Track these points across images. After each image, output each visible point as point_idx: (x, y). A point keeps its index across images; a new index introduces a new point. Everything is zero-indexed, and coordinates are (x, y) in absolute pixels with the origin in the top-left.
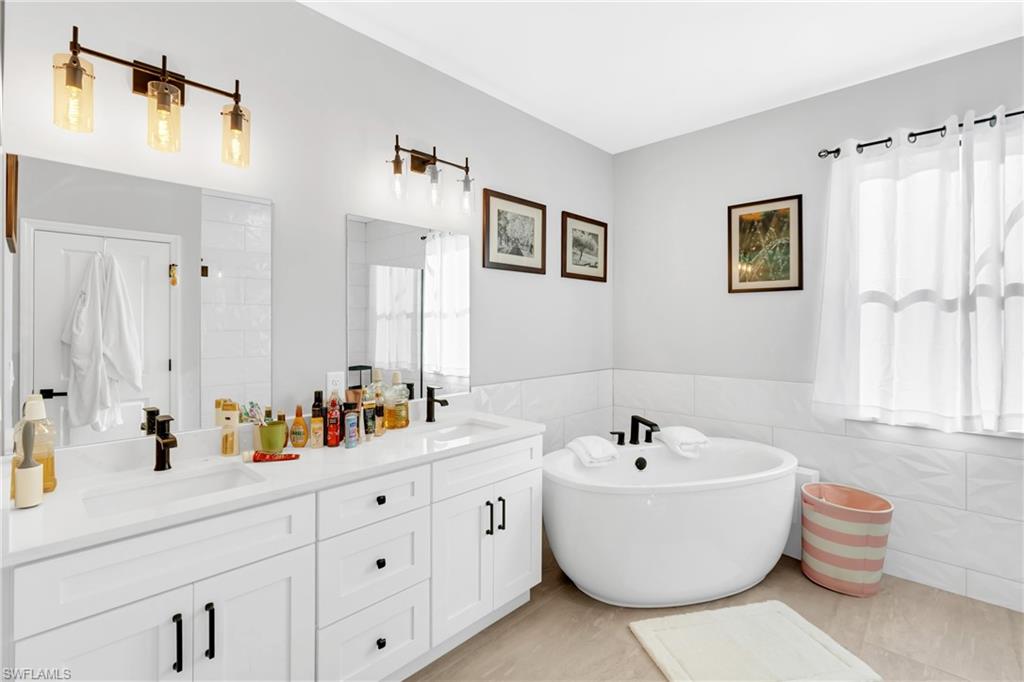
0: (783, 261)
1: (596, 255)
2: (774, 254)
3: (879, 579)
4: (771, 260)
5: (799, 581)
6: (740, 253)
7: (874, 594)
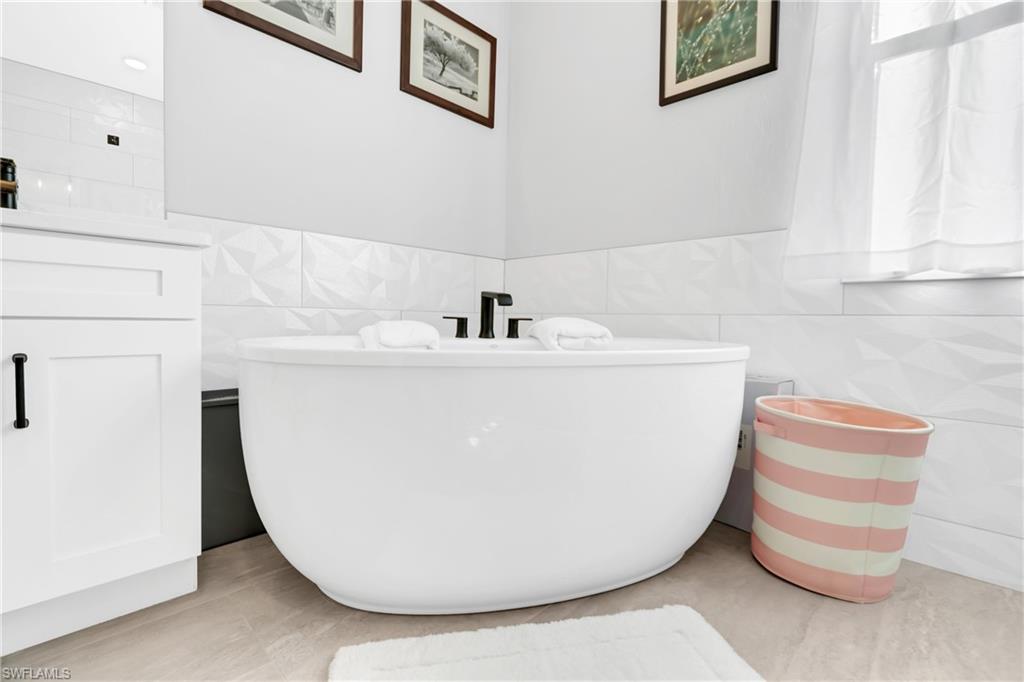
0: (746, 27)
1: (475, 78)
2: (730, 20)
3: (896, 568)
4: (726, 30)
5: (742, 568)
6: (679, 35)
7: (887, 596)
